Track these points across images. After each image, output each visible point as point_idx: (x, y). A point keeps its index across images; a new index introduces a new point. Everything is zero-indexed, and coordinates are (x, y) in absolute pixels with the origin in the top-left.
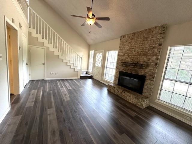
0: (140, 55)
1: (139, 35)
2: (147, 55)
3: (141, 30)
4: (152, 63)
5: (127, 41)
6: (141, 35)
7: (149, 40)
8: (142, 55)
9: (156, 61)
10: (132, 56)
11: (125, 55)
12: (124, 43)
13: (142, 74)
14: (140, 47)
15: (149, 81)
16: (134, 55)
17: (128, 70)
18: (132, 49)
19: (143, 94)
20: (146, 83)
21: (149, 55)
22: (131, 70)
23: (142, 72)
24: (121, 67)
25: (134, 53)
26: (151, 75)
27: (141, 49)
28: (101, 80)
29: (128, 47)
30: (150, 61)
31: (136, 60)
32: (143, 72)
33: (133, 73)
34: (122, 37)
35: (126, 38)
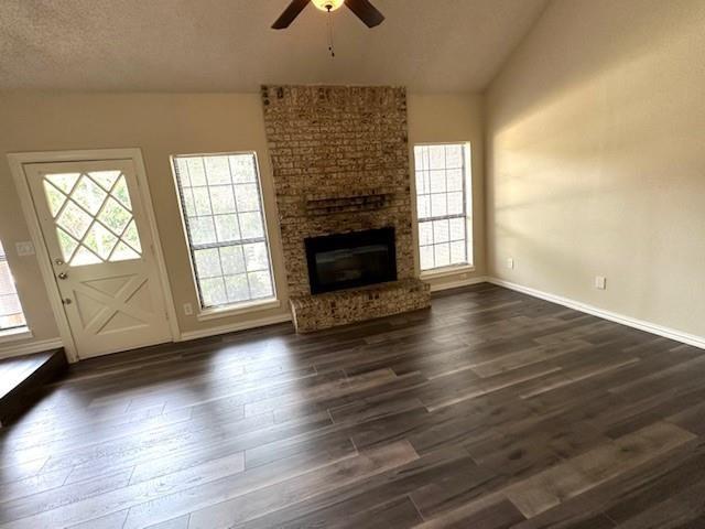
0: (363, 169)
1: (344, 102)
2: (382, 167)
3: (348, 86)
4: (399, 189)
5: (301, 114)
6: (351, 101)
7: (378, 122)
8: (368, 167)
9: (406, 181)
10: (340, 175)
11: (310, 170)
12: (291, 123)
13: (383, 224)
14: (359, 142)
15: (404, 237)
16: (346, 171)
17: (338, 224)
18: (332, 150)
19: (399, 276)
20: (398, 244)
21: (387, 166)
22: (348, 223)
23: (381, 220)
24: (303, 220)
25: (344, 162)
26: (402, 221)
27: (362, 151)
28: (181, 331)
29: (314, 139)
30: (394, 184)
31: (355, 187)
32: (384, 218)
33: (358, 228)
34: (272, 92)
35: (292, 101)
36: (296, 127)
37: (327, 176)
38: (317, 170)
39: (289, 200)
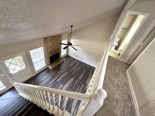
1: (55, 38)
7: (59, 40)
8: (57, 46)
10: (54, 48)
18: (53, 45)
23: (58, 52)
24: (49, 55)
25: (55, 46)
27: (57, 44)
28: (33, 75)
29: (51, 44)
34: (46, 38)
35: (49, 39)
36: (49, 43)
37: (52, 48)
38: (51, 48)
39: (48, 53)
